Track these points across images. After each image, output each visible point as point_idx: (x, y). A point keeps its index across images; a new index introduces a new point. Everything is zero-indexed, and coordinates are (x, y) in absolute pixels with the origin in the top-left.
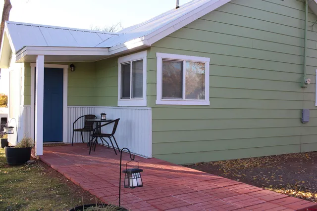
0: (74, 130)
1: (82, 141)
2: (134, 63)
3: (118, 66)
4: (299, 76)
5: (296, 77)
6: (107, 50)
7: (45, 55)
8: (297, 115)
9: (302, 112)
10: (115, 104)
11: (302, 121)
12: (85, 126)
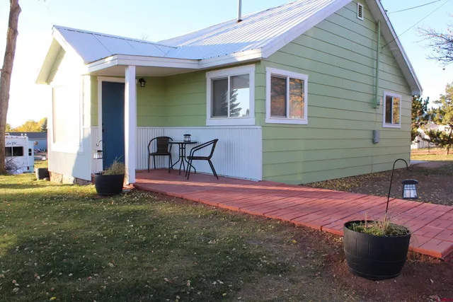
0: (150, 155)
1: (147, 168)
2: (232, 77)
3: (206, 81)
4: (371, 97)
5: (368, 98)
6: (197, 62)
7: (136, 66)
8: (369, 135)
9: (374, 132)
10: (202, 124)
11: (374, 142)
12: (158, 150)
